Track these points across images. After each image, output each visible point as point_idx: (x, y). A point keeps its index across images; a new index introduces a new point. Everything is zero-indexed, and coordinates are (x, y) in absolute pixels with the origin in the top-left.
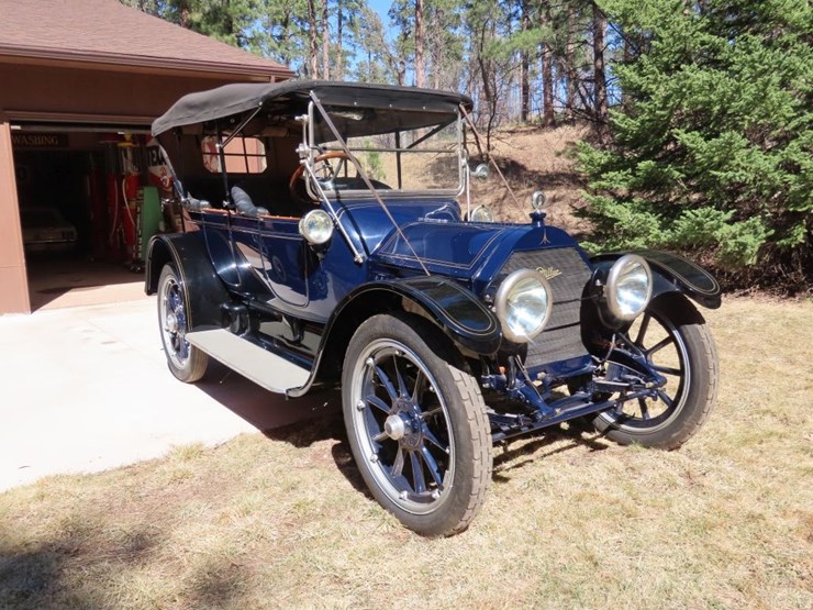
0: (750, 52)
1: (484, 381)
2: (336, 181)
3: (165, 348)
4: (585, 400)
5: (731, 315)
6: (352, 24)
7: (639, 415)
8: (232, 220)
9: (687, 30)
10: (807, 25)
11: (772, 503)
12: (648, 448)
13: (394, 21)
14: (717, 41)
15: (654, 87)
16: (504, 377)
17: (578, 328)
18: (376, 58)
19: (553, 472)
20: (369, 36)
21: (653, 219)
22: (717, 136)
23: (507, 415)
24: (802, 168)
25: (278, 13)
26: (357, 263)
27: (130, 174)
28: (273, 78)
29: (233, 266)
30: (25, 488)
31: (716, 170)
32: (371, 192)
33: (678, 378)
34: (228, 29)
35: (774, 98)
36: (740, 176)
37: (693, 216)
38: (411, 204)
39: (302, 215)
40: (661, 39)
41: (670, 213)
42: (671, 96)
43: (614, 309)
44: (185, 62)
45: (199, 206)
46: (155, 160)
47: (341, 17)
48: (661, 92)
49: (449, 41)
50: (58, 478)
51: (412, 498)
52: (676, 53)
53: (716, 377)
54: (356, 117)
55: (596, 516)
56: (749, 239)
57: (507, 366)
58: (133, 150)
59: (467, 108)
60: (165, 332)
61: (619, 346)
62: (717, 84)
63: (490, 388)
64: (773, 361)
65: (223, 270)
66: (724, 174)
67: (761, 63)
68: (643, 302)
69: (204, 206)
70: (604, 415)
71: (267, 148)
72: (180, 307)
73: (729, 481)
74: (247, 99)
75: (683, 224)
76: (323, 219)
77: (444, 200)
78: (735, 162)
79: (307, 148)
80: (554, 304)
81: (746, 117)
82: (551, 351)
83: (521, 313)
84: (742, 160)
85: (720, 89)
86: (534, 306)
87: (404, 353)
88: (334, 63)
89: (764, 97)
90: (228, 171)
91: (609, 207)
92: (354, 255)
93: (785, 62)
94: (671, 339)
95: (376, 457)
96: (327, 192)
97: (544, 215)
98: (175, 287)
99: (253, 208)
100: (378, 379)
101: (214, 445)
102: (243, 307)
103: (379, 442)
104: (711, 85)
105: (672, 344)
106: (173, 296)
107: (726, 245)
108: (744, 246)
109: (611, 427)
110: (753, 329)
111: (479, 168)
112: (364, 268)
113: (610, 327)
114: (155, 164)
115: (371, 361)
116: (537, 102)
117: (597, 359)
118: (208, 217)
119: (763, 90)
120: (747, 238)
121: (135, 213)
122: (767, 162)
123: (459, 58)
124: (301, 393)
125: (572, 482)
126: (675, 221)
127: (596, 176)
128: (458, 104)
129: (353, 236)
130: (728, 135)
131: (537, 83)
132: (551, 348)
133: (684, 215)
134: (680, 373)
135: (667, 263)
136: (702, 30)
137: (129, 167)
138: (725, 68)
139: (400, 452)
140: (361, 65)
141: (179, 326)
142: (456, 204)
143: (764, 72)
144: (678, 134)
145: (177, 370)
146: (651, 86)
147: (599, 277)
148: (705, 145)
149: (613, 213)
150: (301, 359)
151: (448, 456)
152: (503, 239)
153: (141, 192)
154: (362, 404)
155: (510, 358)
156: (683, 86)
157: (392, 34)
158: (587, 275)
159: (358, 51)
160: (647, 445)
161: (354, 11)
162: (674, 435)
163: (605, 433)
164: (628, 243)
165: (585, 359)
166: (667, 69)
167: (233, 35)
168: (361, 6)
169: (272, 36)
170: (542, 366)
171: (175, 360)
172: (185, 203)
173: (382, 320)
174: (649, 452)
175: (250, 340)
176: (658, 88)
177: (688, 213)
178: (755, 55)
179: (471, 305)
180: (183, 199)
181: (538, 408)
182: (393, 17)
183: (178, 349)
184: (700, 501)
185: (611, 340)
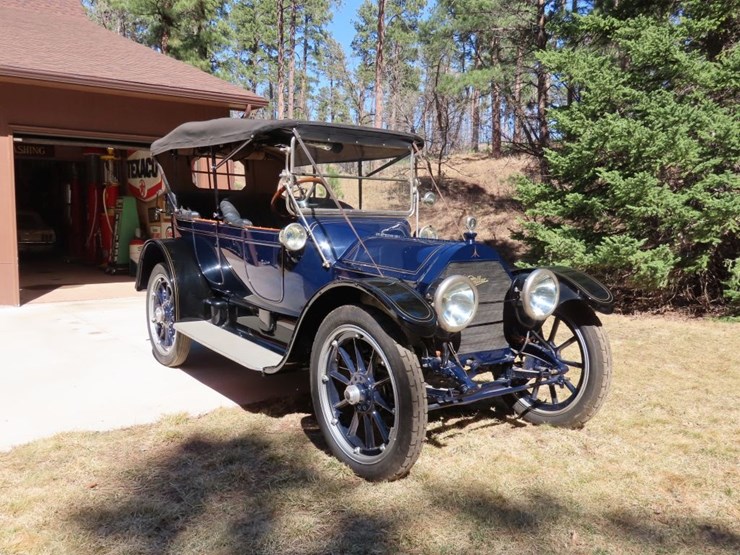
0: (663, 106)
1: (424, 362)
2: (310, 201)
3: (151, 339)
4: (505, 385)
5: (643, 330)
6: (317, 53)
7: (550, 401)
8: (220, 229)
9: (611, 84)
10: (713, 85)
11: (646, 467)
12: (555, 427)
13: (356, 52)
14: (637, 94)
15: (582, 130)
16: (439, 358)
17: (502, 325)
18: (337, 85)
19: (477, 441)
20: (332, 64)
21: (577, 244)
22: (632, 176)
23: (442, 389)
24: (706, 205)
25: (248, 40)
26: (325, 267)
27: (110, 184)
28: (249, 106)
29: (218, 267)
30: (45, 441)
31: (631, 204)
32: (338, 211)
33: (580, 370)
34: (203, 54)
35: (682, 146)
36: (651, 211)
37: (611, 242)
38: (370, 222)
39: (282, 226)
40: (588, 90)
41: (592, 239)
42: (596, 138)
43: (528, 312)
44: (174, 89)
45: (190, 215)
46: (135, 172)
47: (307, 47)
48: (587, 135)
49: (408, 71)
50: (70, 435)
51: (364, 452)
52: (601, 102)
53: (608, 369)
54: (326, 148)
55: (507, 472)
56: (659, 264)
57: (442, 350)
58: (114, 163)
59: (418, 145)
60: (151, 323)
61: (532, 341)
62: (634, 131)
63: (429, 367)
64: (672, 368)
65: (208, 270)
66: (638, 209)
67: (672, 115)
68: (552, 306)
69: (194, 216)
70: (522, 400)
71: (247, 169)
72: (167, 302)
73: (615, 452)
74: (241, 131)
75: (603, 249)
76: (298, 231)
77: (397, 220)
78: (648, 199)
79: (288, 173)
80: (480, 303)
81: (658, 160)
82: (478, 343)
83: (454, 309)
84: (654, 197)
85: (637, 135)
86: (464, 303)
87: (362, 336)
88: (299, 88)
89: (673, 144)
90: (219, 188)
91: (540, 231)
92: (323, 261)
93: (693, 115)
94: (575, 338)
95: (336, 421)
96: (302, 208)
97: (476, 235)
98: (165, 284)
99: (239, 220)
100: (339, 357)
101: (197, 415)
102: (223, 303)
103: (338, 409)
104: (629, 132)
105: (576, 343)
106: (161, 290)
107: (639, 269)
108: (655, 270)
109: (527, 410)
110: (659, 342)
111: (427, 195)
112: (330, 272)
113: (525, 325)
114: (134, 176)
115: (335, 343)
116: (486, 133)
117: (516, 352)
118: (198, 225)
119: (673, 139)
120: (657, 263)
121: (113, 220)
122: (675, 200)
123: (416, 89)
124: (275, 370)
125: (491, 448)
126: (597, 247)
127: (531, 205)
128: (411, 142)
129: (323, 245)
130: (641, 174)
131: (486, 116)
132: (477, 340)
133: (604, 241)
134: (581, 366)
135: (574, 278)
136: (624, 84)
137: (110, 178)
138: (642, 118)
139: (356, 415)
140: (323, 91)
141: (166, 318)
142: (407, 223)
143: (675, 123)
144: (600, 173)
145: (161, 356)
146: (579, 129)
147: (517, 285)
148: (623, 183)
149: (544, 237)
150: (275, 346)
151: (393, 416)
152: (442, 252)
153: (120, 201)
154: (326, 378)
155: (445, 344)
156: (606, 131)
157: (353, 63)
158: (508, 284)
159: (321, 78)
160: (555, 425)
161: (319, 41)
162: (576, 416)
163: (522, 415)
164: (557, 264)
165: (507, 351)
166: (594, 116)
167: (208, 60)
168: (326, 37)
169: (242, 61)
170: (470, 354)
171: (160, 348)
172: (178, 213)
173: (347, 310)
174: (556, 430)
175: (229, 330)
176: (585, 131)
177: (607, 239)
178: (668, 108)
179: (417, 301)
180: (176, 210)
181: (464, 383)
182: (354, 49)
183: (163, 338)
184: (590, 464)
185: (526, 336)
